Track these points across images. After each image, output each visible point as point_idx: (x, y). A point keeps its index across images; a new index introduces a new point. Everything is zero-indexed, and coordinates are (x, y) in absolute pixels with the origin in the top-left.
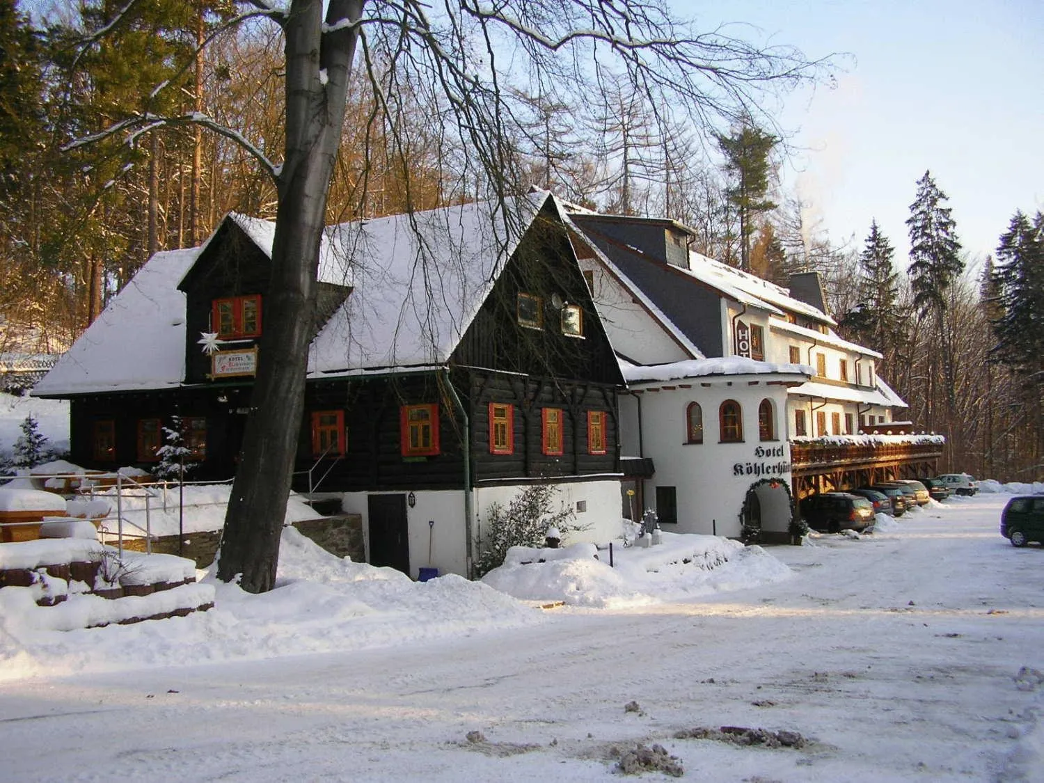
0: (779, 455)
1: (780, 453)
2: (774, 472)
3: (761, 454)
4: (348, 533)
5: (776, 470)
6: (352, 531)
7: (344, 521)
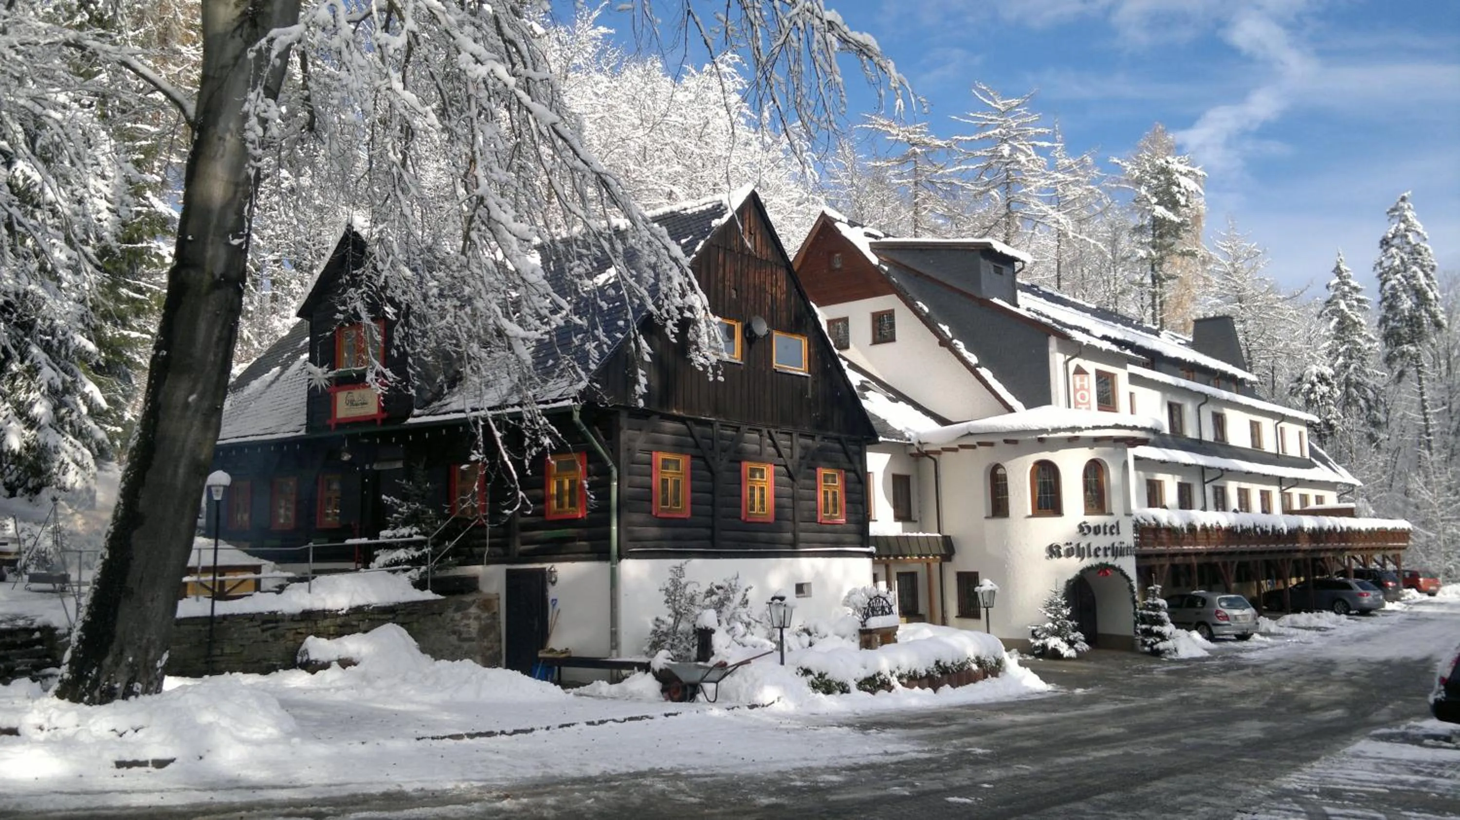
0: (1112, 534)
1: (1114, 531)
2: (1106, 555)
3: (1086, 531)
4: (478, 618)
5: (1109, 553)
6: (485, 615)
7: (474, 602)
